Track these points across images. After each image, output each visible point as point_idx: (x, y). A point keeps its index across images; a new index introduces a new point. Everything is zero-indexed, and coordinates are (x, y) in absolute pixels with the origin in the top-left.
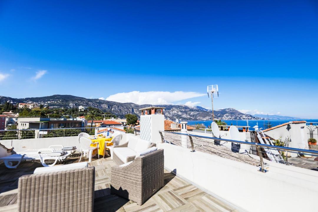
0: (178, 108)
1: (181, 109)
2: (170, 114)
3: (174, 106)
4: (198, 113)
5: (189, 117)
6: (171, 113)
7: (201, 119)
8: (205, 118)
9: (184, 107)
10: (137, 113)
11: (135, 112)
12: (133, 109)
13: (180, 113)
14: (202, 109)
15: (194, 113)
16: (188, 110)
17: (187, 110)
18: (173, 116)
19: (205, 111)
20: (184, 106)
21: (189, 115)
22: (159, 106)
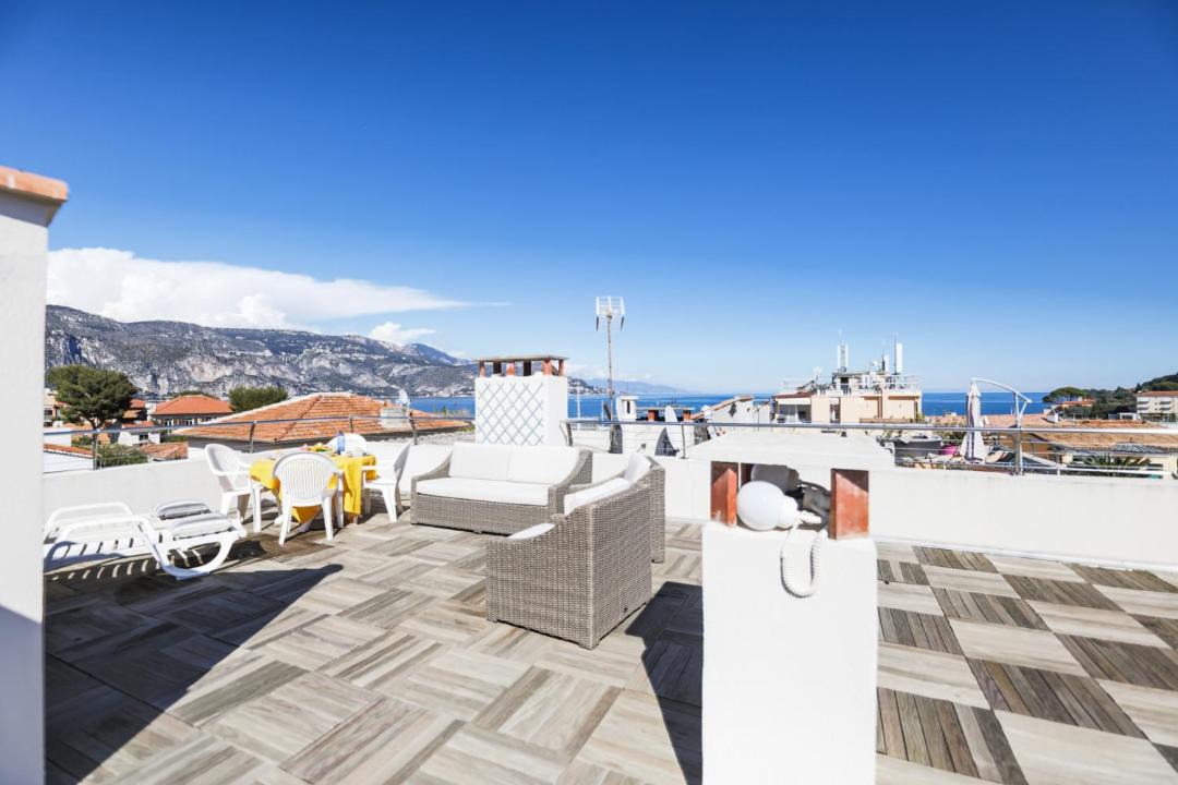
0: (337, 346)
1: (351, 352)
2: (298, 370)
3: (318, 338)
4: (420, 369)
5: (383, 384)
6: (304, 366)
7: (431, 393)
8: (446, 389)
9: (362, 346)
10: (106, 361)
11: (92, 359)
13: (344, 370)
14: (434, 357)
15: (406, 368)
16: (382, 357)
17: (376, 357)
18: (311, 381)
19: (447, 365)
20: (363, 342)
21: (385, 377)
22: (240, 335)
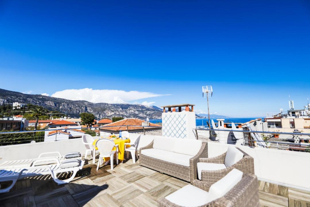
0: (135, 107)
1: (138, 108)
2: (127, 113)
3: (131, 105)
4: (154, 112)
5: (145, 116)
7: (156, 118)
8: (160, 117)
9: (141, 107)
10: (91, 112)
11: (89, 111)
12: (86, 107)
13: (137, 113)
14: (157, 109)
15: (150, 112)
16: (145, 109)
17: (144, 109)
18: (129, 115)
19: (161, 111)
20: (141, 106)
21: (146, 114)
22: (116, 105)
